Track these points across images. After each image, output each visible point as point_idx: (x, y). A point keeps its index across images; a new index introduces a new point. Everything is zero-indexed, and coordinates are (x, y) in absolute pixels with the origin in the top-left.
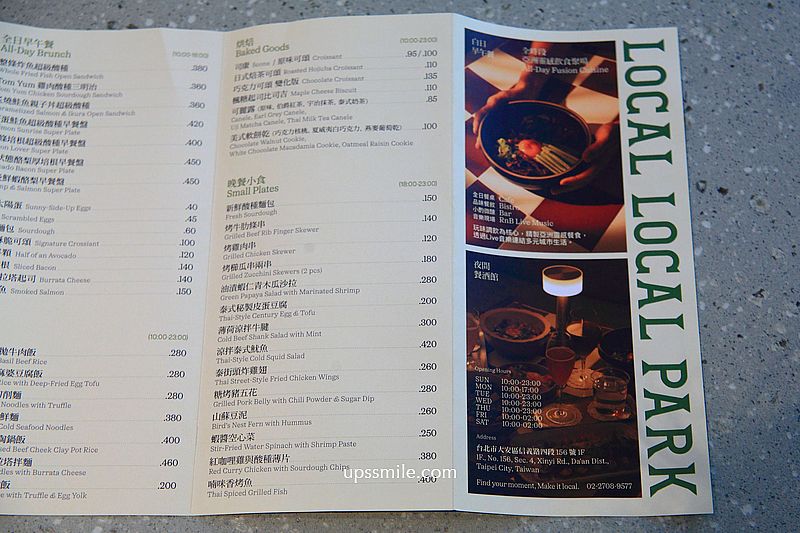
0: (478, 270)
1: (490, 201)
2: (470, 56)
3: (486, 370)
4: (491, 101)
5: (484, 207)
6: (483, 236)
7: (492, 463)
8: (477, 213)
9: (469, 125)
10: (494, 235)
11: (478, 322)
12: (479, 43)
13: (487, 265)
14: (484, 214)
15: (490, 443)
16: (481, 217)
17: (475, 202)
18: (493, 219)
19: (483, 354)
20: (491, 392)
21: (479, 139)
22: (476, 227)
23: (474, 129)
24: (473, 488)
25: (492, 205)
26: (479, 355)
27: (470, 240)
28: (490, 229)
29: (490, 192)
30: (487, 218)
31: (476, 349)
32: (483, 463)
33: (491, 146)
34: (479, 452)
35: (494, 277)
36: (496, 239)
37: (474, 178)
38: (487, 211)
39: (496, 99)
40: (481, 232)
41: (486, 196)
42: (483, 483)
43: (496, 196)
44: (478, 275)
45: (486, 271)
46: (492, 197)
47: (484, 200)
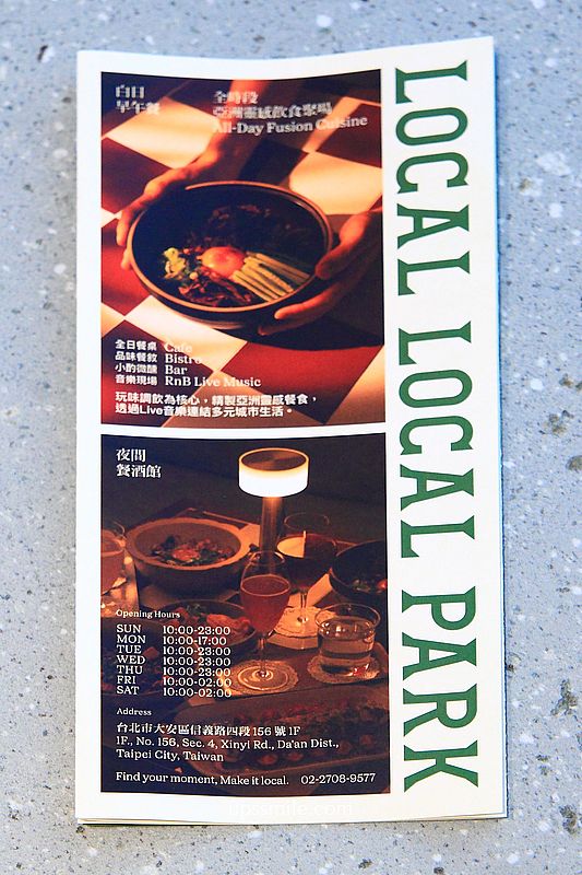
0: (124, 463)
1: (147, 352)
2: (112, 115)
3: (138, 614)
4: (152, 188)
5: (136, 362)
6: (135, 409)
7: (142, 748)
8: (123, 372)
9: (108, 234)
10: (153, 406)
11: (122, 543)
12: (131, 92)
13: (141, 454)
14: (136, 374)
15: (141, 720)
16: (131, 379)
17: (119, 356)
18: (154, 381)
19: (132, 592)
20: (144, 647)
21: (128, 254)
22: (120, 396)
23: (119, 238)
24: (109, 784)
25: (153, 357)
26: (124, 593)
27: (109, 416)
28: (146, 397)
29: (148, 338)
30: (142, 380)
31: (119, 582)
32: (127, 748)
33: (150, 262)
34: (122, 734)
35: (153, 471)
36: (159, 411)
37: (117, 318)
38: (142, 368)
39: (162, 184)
40: (129, 404)
41: (141, 345)
42: (126, 777)
43: (159, 343)
44: (123, 470)
45: (140, 463)
46: (152, 346)
47: (136, 351)
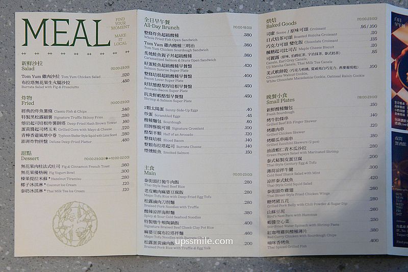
0: (397, 141)
1: (402, 105)
2: (394, 28)
3: (401, 190)
4: (403, 52)
5: (399, 109)
6: (399, 124)
7: (403, 233)
8: (396, 112)
9: (393, 65)
10: (404, 123)
11: (397, 167)
12: (398, 20)
13: (401, 138)
14: (400, 112)
15: (403, 224)
16: (398, 114)
17: (396, 106)
18: (404, 115)
19: (399, 182)
20: (403, 200)
21: (397, 73)
22: (396, 119)
23: (396, 68)
24: (395, 245)
25: (404, 107)
26: (397, 183)
27: (394, 126)
28: (402, 120)
29: (403, 101)
30: (401, 114)
31: (396, 180)
32: (400, 233)
33: (403, 76)
34: (398, 228)
35: (404, 144)
36: (405, 125)
37: (395, 94)
38: (401, 111)
39: (406, 51)
40: (399, 122)
41: (401, 103)
42: (400, 242)
43: (405, 103)
44: (397, 143)
45: (400, 141)
46: (404, 104)
47: (400, 105)
